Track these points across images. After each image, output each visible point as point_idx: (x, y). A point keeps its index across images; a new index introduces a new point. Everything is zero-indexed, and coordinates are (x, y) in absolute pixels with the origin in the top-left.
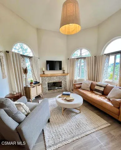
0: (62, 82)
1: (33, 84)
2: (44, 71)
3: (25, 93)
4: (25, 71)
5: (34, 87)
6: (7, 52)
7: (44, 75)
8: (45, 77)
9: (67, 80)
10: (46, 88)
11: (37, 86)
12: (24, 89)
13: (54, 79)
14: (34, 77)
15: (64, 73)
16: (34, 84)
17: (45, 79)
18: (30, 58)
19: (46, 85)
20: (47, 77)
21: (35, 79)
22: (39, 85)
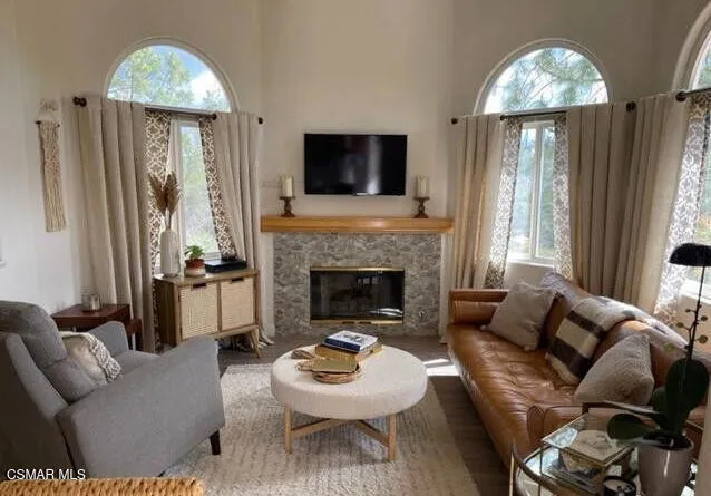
0: (410, 272)
1: (201, 271)
2: (287, 200)
3: (155, 312)
4: (167, 197)
5: (203, 285)
6: (80, 102)
7: (288, 222)
8: (292, 231)
9: (442, 263)
10: (299, 301)
11: (225, 285)
12: (151, 291)
13: (351, 247)
14: (222, 233)
15: (421, 214)
16: (210, 269)
17: (299, 248)
18: (205, 119)
19: (296, 283)
20: (311, 232)
21: (227, 243)
22: (234, 280)
